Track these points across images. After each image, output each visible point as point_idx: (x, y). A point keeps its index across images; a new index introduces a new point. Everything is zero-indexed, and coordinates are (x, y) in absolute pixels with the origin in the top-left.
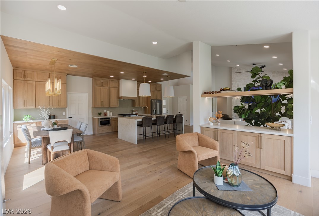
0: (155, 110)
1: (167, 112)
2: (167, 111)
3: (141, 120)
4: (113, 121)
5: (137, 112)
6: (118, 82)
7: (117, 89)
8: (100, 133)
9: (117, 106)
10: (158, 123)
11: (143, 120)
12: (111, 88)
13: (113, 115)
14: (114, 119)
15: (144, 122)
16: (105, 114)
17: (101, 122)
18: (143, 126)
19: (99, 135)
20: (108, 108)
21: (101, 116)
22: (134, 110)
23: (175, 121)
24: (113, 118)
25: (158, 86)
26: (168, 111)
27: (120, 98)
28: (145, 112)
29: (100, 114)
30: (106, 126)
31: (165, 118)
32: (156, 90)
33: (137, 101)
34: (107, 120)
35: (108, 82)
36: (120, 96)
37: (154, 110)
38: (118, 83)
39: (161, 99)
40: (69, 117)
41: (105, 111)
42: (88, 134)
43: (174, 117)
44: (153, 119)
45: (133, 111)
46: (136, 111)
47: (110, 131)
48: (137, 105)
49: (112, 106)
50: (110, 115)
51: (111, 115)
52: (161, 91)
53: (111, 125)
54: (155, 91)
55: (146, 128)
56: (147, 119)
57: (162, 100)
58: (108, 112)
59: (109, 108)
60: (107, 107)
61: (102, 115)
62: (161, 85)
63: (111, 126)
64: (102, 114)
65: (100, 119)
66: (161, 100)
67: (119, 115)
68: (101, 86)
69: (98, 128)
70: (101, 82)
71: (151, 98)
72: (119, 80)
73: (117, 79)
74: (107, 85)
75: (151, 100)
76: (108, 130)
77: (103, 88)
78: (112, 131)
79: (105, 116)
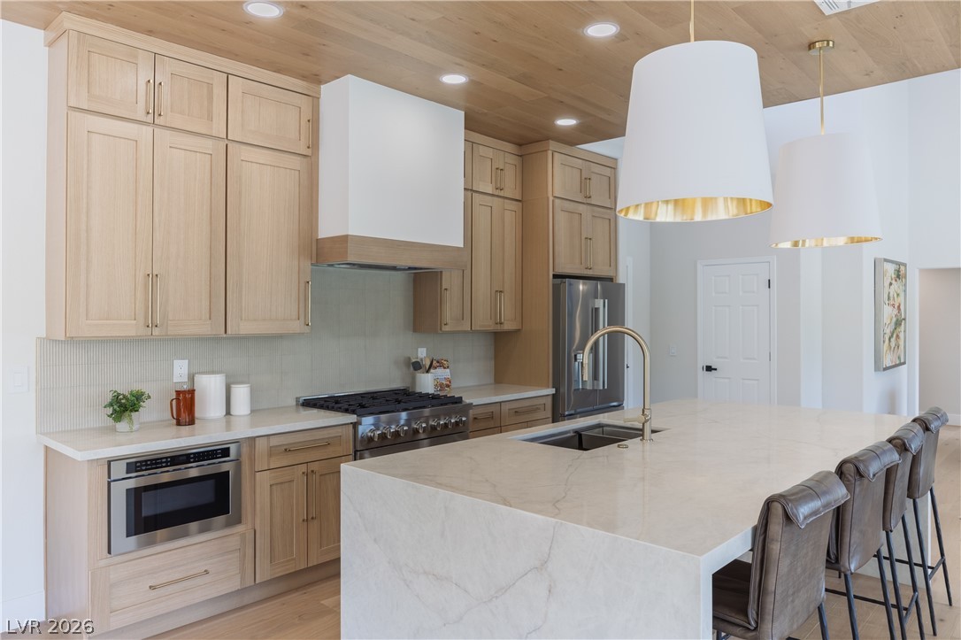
4: (264, 479)
5: (447, 373)
6: (305, 103)
7: (296, 162)
8: (115, 622)
9: (295, 328)
12: (247, 153)
14: (272, 452)
16: (185, 407)
17: (135, 496)
20: (216, 339)
21: (141, 436)
22: (422, 353)
24: (261, 446)
25: (598, 169)
27: (318, 252)
29: (124, 406)
30: (186, 535)
32: (587, 200)
33: (450, 281)
35: (219, 92)
36: (323, 233)
38: (307, 114)
39: (609, 273)
41: (180, 372)
45: (417, 366)
46: (441, 365)
47: (236, 585)
49: (246, 328)
52: (614, 208)
53: (238, 520)
54: (581, 208)
58: (210, 388)
59: (222, 343)
60: (205, 329)
61: (149, 412)
62: (611, 165)
63: (240, 529)
64: (146, 406)
65: (119, 470)
66: (611, 279)
67: (308, 403)
68: (141, 115)
69: (103, 563)
70: (145, 74)
71: (556, 262)
72: (317, 79)
73: (304, 77)
74: (210, 118)
75: (555, 276)
76: (207, 572)
77: (165, 137)
78: (249, 582)
79: (179, 424)
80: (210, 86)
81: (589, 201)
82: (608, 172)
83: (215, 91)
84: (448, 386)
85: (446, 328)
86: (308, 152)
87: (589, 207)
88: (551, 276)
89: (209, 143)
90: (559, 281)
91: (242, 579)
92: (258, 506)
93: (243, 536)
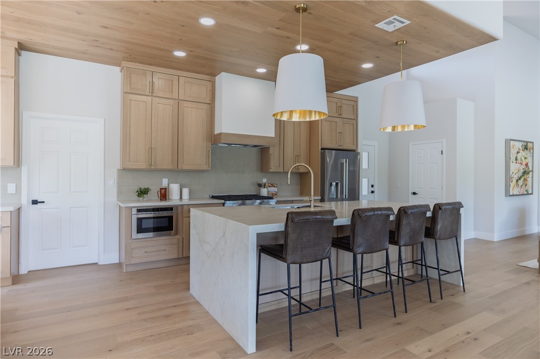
0: (334, 184)
1: (372, 192)
2: (372, 189)
3: (279, 227)
5: (275, 189)
6: (209, 84)
7: (205, 106)
8: (133, 261)
9: (205, 167)
10: (360, 241)
11: (290, 229)
12: (185, 104)
13: (190, 199)
15: (292, 236)
16: (164, 194)
17: (140, 220)
18: (290, 258)
19: (130, 269)
21: (147, 201)
22: (265, 181)
23: (430, 233)
24: (186, 208)
25: (346, 102)
26: (375, 189)
27: (214, 139)
28: (304, 190)
29: (143, 192)
31: (392, 218)
32: (340, 116)
33: (274, 153)
34: (165, 214)
36: (216, 132)
37: (331, 185)
38: (210, 88)
39: (354, 148)
40: (35, 202)
41: (165, 183)
42: (100, 263)
43: (429, 214)
44: (337, 223)
45: (260, 185)
46: (273, 186)
47: (175, 256)
48: (274, 165)
49: (185, 167)
50: (178, 195)
51: (186, 195)
52: (356, 119)
53: (176, 234)
54: (336, 119)
55: (303, 265)
56: (307, 222)
57: (359, 151)
58: (174, 188)
59: (177, 172)
60: (170, 167)
62: (355, 100)
63: (178, 237)
64: (150, 194)
65: (134, 211)
66: (354, 151)
67: (213, 197)
68: (147, 93)
69: (130, 241)
70: (149, 79)
71: (322, 143)
72: (214, 75)
73: (208, 74)
74: (172, 92)
75: (322, 149)
76: (165, 250)
77: (156, 100)
78: (181, 256)
79: (161, 200)
80: (172, 81)
81: (341, 116)
82: (352, 103)
83: (174, 82)
84: (276, 194)
85: (271, 170)
86: (211, 102)
87: (341, 119)
88: (320, 149)
89: (172, 101)
90: (323, 151)
91: (178, 254)
92: (184, 230)
93: (178, 239)
